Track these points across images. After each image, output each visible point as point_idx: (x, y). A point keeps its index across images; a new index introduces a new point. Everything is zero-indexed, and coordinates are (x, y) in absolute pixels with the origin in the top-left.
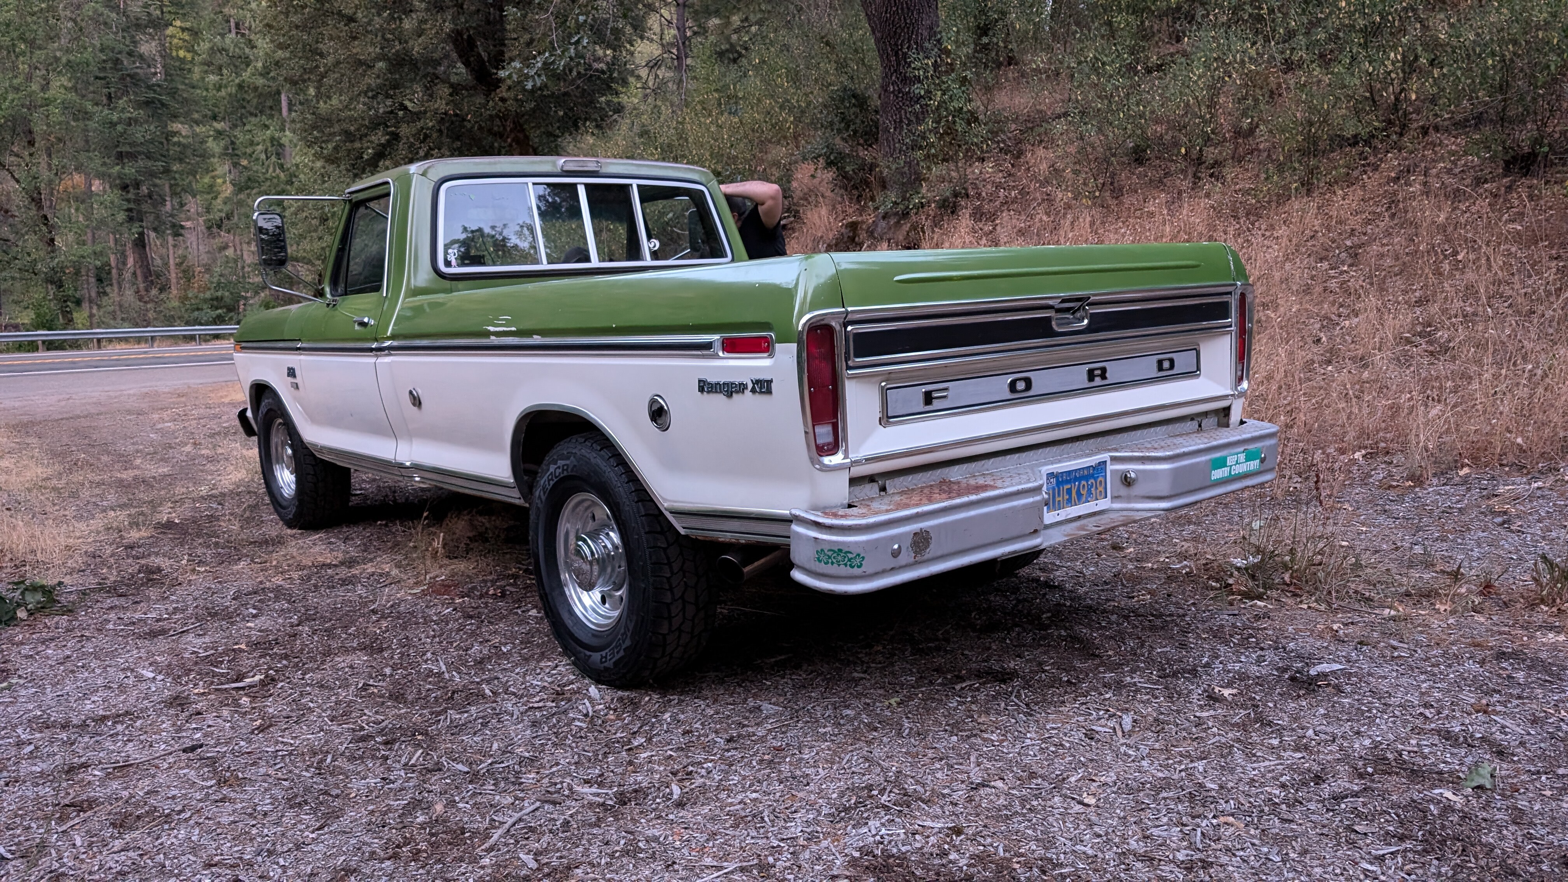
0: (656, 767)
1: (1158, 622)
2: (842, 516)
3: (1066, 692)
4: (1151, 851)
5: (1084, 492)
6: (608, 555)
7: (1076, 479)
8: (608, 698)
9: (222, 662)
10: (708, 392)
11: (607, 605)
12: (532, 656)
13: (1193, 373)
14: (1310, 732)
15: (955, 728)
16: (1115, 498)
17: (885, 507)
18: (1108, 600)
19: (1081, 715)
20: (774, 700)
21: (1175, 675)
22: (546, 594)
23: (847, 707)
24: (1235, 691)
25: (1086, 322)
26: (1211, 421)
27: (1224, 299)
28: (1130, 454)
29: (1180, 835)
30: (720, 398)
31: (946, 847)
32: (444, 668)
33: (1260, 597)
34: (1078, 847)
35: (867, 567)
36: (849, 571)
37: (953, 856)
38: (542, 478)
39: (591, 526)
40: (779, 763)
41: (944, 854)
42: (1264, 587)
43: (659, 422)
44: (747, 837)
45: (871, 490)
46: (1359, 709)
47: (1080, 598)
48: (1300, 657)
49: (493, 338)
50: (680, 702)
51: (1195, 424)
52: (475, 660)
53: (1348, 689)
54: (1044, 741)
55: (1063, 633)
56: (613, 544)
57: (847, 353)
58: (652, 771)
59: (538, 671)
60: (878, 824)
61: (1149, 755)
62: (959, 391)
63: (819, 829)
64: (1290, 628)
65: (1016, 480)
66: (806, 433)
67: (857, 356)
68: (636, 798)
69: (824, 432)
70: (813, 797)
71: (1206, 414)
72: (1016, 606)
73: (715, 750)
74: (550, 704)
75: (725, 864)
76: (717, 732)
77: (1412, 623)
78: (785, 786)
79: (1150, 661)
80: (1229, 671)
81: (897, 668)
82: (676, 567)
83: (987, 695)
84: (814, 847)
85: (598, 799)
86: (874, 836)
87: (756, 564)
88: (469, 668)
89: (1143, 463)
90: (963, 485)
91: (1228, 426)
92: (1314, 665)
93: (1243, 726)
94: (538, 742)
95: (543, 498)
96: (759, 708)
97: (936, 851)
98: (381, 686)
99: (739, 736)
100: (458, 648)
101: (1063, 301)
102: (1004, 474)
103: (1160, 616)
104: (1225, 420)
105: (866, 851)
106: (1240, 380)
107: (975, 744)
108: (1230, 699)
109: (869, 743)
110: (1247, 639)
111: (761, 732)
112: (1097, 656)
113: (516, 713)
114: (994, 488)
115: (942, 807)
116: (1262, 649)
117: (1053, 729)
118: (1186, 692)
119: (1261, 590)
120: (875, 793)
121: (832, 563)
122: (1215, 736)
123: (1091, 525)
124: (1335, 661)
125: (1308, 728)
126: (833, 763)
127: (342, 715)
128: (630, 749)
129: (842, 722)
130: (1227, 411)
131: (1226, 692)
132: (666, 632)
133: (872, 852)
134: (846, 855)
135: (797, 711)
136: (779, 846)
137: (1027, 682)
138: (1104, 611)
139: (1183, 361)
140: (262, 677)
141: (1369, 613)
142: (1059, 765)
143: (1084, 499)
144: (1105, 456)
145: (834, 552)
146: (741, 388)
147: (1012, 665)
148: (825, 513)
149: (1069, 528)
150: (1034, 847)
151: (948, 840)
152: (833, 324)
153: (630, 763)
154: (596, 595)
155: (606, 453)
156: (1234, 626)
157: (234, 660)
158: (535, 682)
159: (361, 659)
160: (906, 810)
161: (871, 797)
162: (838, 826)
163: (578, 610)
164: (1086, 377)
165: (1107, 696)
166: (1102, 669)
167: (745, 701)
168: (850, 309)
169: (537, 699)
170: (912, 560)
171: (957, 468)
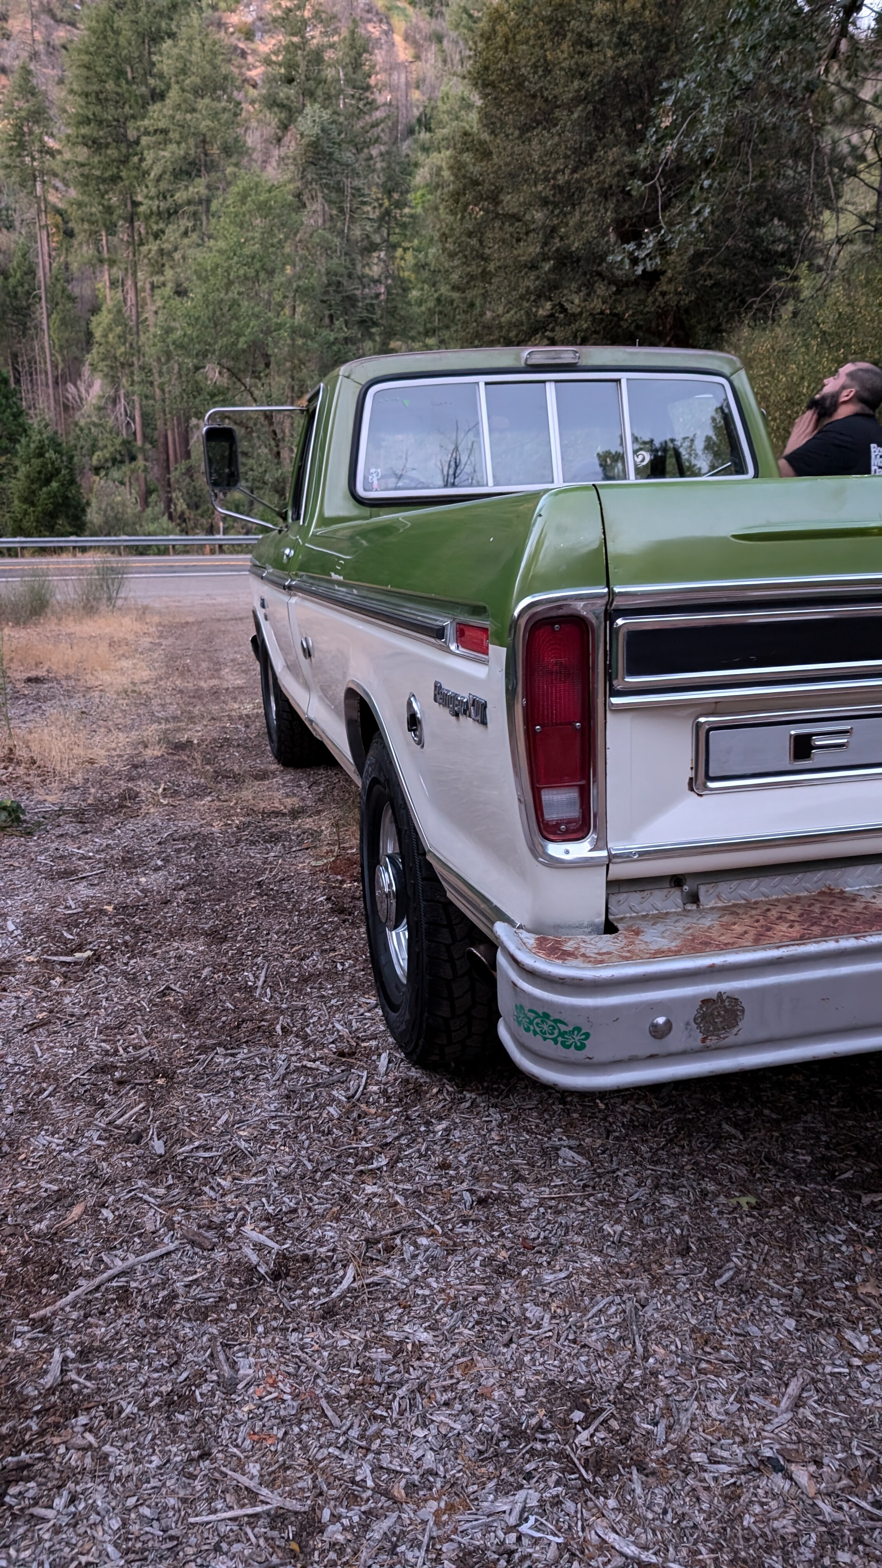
2: (563, 955)
8: (393, 1076)
9: (78, 925)
10: (442, 705)
20: (587, 1141)
22: (367, 917)
30: (451, 717)
32: (261, 982)
35: (595, 1051)
36: (560, 1052)
43: (415, 733)
45: (667, 904)
52: (301, 976)
57: (612, 666)
62: (877, 738)
66: (520, 797)
67: (632, 672)
68: (292, 1276)
69: (560, 801)
73: (452, 1214)
74: (324, 1067)
84: (408, 1510)
85: (253, 1257)
86: (508, 1529)
88: (289, 986)
94: (271, 1127)
95: (364, 799)
99: (499, 1197)
100: (296, 954)
111: (530, 1199)
128: (361, 1173)
129: (647, 1219)
135: (602, 1175)
140: (95, 953)
146: (465, 708)
148: (541, 942)
152: (588, 614)
154: (401, 936)
158: (338, 1026)
159: (196, 949)
163: (392, 946)
168: (619, 589)
170: (698, 1044)
171: (859, 870)
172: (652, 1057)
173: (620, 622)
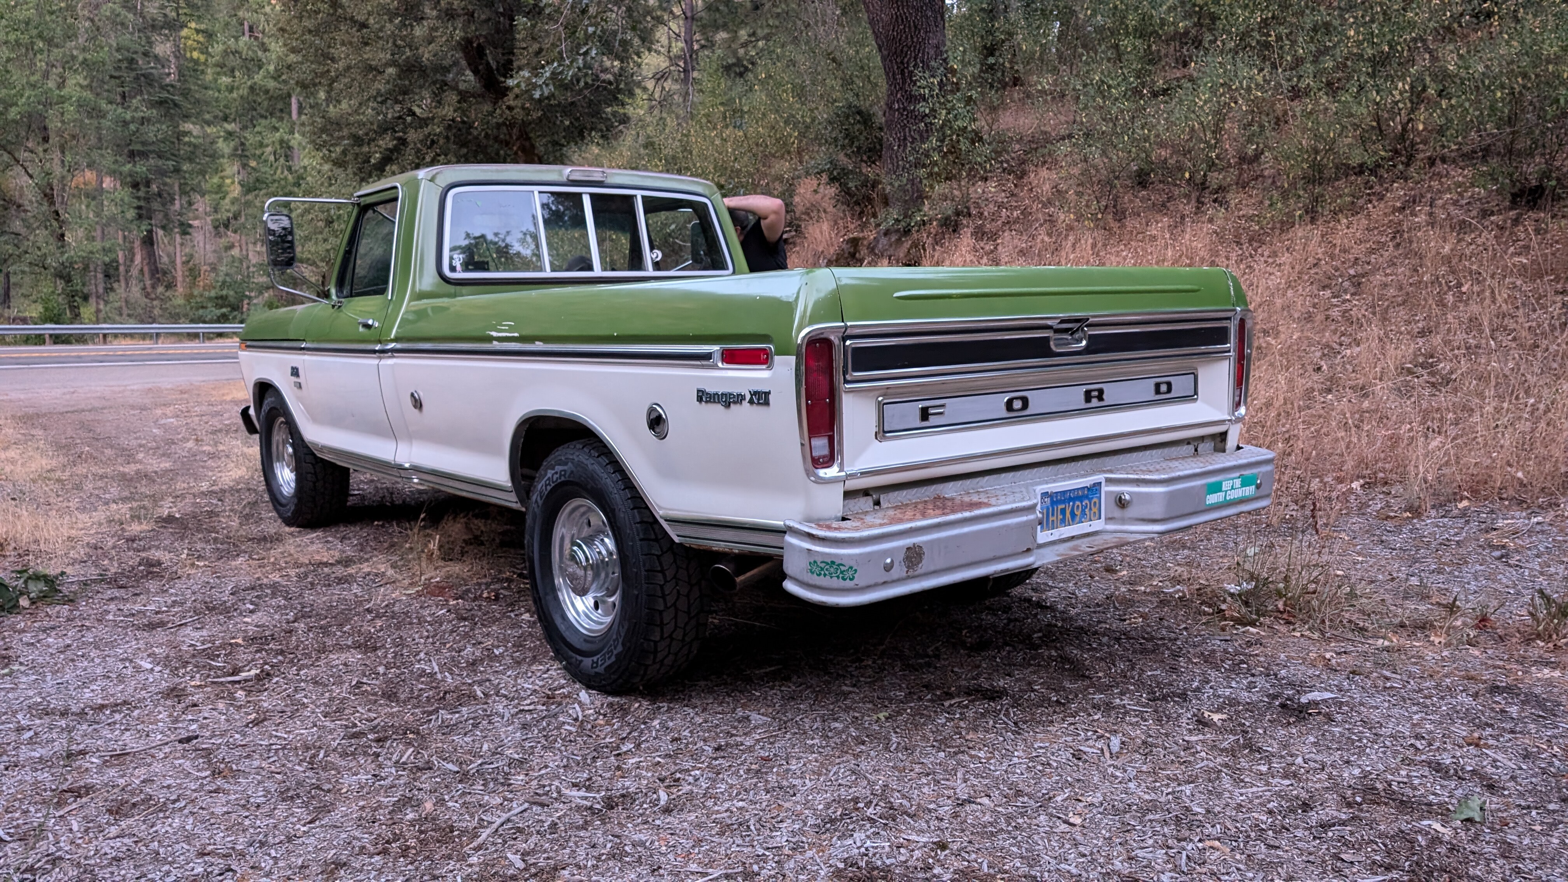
0: (644, 773)
1: (1149, 646)
2: (836, 529)
3: (1055, 712)
4: (1136, 872)
5: (1078, 513)
6: (603, 561)
7: (1071, 499)
8: (598, 703)
9: (218, 656)
10: (706, 402)
11: (600, 611)
12: (524, 659)
13: (1191, 397)
14: (1299, 760)
15: (943, 744)
16: (1109, 519)
17: (878, 521)
18: (1099, 622)
19: (1069, 735)
20: (762, 711)
21: (1164, 698)
22: (540, 598)
23: (836, 720)
24: (1224, 716)
25: (1084, 343)
26: (1208, 445)
27: (1224, 324)
28: (1125, 476)
29: (1165, 857)
30: (718, 408)
31: (931, 861)
32: (436, 669)
33: (1253, 624)
34: (1062, 865)
35: (860, 580)
36: (841, 584)
37: (937, 870)
38: (539, 482)
39: (586, 531)
40: (766, 773)
41: (928, 868)
42: (1257, 614)
43: (657, 430)
44: (733, 845)
45: (865, 503)
46: (1349, 738)
47: (1071, 618)
48: (1292, 684)
49: (495, 343)
50: (670, 709)
51: (1191, 448)
52: (467, 662)
53: (1339, 717)
54: (1031, 759)
55: (1054, 653)
56: (607, 550)
57: (845, 367)
58: (639, 777)
59: (530, 674)
60: (863, 836)
61: (1136, 777)
62: (956, 409)
63: (804, 839)
64: (1282, 656)
65: (1011, 498)
66: (802, 445)
67: (855, 369)
68: (623, 803)
69: (820, 445)
70: (799, 808)
71: (1202, 438)
72: (1008, 624)
73: (703, 758)
74: (540, 707)
75: (710, 870)
76: (705, 740)
77: (1406, 654)
78: (772, 796)
79: (1140, 684)
80: (1219, 696)
81: (886, 683)
82: (669, 574)
83: (976, 713)
84: (799, 857)
85: (585, 802)
86: (858, 848)
87: (749, 574)
88: (462, 669)
89: (1138, 486)
90: (957, 502)
91: (1224, 451)
92: (1306, 692)
93: (1232, 752)
94: (527, 745)
95: (540, 502)
96: (747, 718)
97: (920, 865)
98: (374, 685)
99: (727, 745)
100: (451, 649)
101: (1063, 321)
102: (998, 493)
103: (1152, 639)
104: (1220, 445)
105: (850, 863)
106: (1238, 405)
107: (962, 761)
108: (1219, 724)
109: (856, 756)
110: (1238, 664)
111: (749, 742)
112: (1088, 677)
113: (507, 715)
114: (988, 505)
115: (927, 822)
116: (1253, 675)
117: (1041, 748)
118: (1175, 715)
119: (1254, 617)
120: (861, 805)
121: (825, 575)
122: (1203, 760)
123: (1084, 546)
124: (1326, 690)
125: (1297, 756)
126: (820, 775)
127: (336, 711)
128: (619, 755)
129: (830, 734)
130: (1223, 436)
131: (1216, 717)
132: (658, 638)
133: (856, 863)
134: (831, 866)
135: (785, 723)
136: (764, 855)
137: (1016, 701)
138: (1096, 633)
139: (1181, 385)
140: (258, 671)
141: (1363, 643)
142: (1046, 785)
143: (1077, 519)
144: (1100, 478)
145: (827, 564)
146: (739, 399)
147: (1001, 683)
148: (819, 525)
149: (1062, 548)
150: (1018, 865)
151: (933, 854)
152: (832, 338)
153: (619, 768)
154: (589, 600)
155: (604, 460)
156: (1225, 651)
157: (230, 653)
158: (526, 686)
159: (355, 657)
160: (891, 824)
161: (857, 809)
162: (824, 837)
163: (571, 614)
164: (1083, 397)
165: (1096, 717)
166: (1091, 690)
167: (734, 711)
168: (849, 324)
169: (528, 702)
170: (905, 574)
171: (951, 484)
172: (885, 583)
173: (848, 343)
